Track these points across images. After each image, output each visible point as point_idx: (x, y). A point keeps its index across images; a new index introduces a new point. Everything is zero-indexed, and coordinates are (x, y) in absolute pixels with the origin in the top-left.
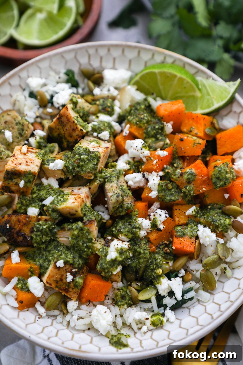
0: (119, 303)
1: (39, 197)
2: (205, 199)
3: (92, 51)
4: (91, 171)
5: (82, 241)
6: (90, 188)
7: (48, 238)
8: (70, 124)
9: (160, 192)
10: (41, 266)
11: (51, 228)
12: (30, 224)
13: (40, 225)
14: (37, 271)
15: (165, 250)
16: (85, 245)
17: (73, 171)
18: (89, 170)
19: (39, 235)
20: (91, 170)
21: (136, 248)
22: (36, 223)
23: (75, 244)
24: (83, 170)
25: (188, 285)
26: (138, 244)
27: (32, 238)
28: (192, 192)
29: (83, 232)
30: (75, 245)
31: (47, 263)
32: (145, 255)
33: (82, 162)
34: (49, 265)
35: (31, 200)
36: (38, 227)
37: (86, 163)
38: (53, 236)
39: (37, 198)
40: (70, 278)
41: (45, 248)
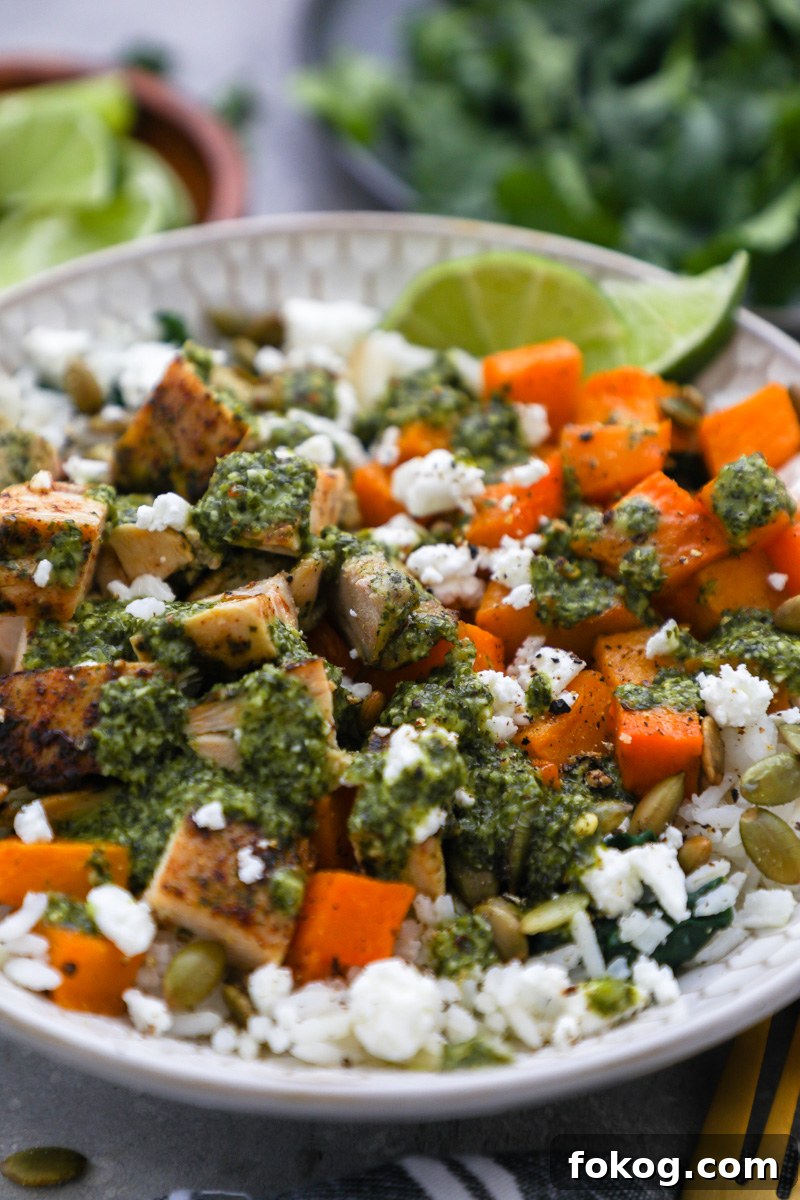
0: (453, 965)
1: (106, 625)
2: (706, 601)
3: (239, 252)
4: (289, 517)
5: (282, 736)
6: (289, 580)
7: (155, 741)
8: (196, 406)
9: (542, 586)
10: (135, 850)
11: (163, 699)
12: (84, 692)
13: (123, 689)
14: (120, 868)
15: (595, 778)
16: (297, 748)
17: (222, 526)
18: (281, 515)
19: (121, 727)
20: (287, 513)
21: (485, 772)
22: (106, 686)
23: (257, 750)
24: (258, 519)
25: (704, 874)
26: (490, 762)
27: (94, 742)
28: (655, 568)
29: (286, 697)
30: (258, 756)
31: (156, 834)
32: (522, 789)
33: (254, 490)
34: (166, 838)
35: (78, 638)
36: (115, 698)
37: (266, 492)
38: (172, 729)
39: (100, 632)
40: (250, 868)
41: (143, 781)
